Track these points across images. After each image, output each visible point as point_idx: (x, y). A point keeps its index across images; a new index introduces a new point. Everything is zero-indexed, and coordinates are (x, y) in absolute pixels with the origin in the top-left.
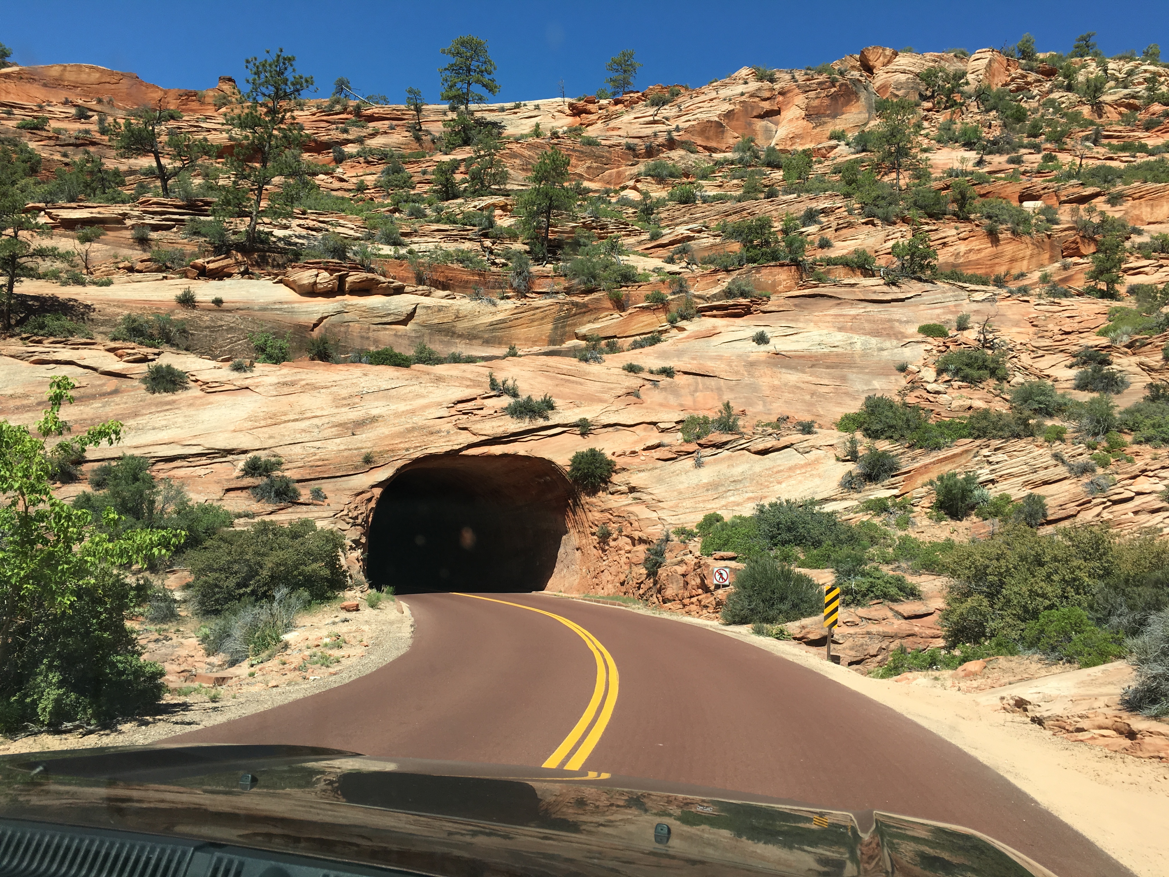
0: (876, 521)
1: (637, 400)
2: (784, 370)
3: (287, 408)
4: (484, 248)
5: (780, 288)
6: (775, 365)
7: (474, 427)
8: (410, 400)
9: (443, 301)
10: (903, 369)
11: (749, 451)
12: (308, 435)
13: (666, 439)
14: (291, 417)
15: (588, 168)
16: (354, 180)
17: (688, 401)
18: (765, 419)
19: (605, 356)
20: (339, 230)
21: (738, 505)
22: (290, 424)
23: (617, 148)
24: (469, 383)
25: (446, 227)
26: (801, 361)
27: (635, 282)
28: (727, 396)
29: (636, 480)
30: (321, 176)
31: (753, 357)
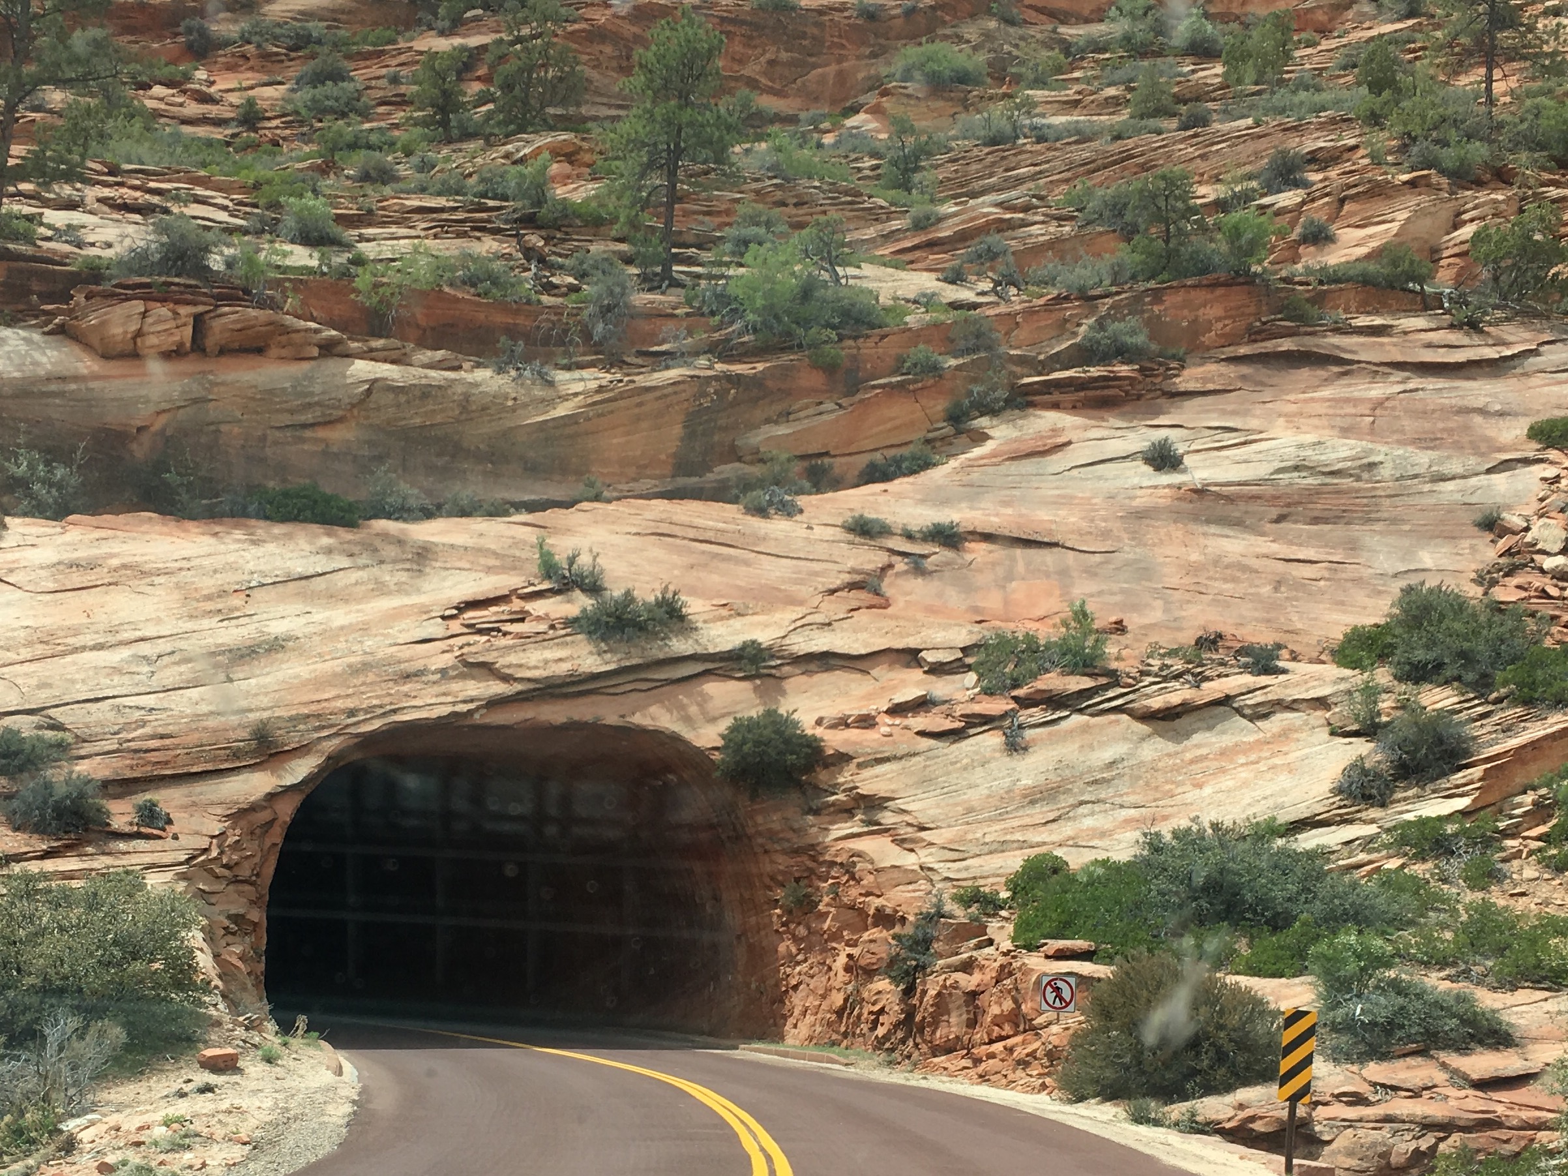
0: (1420, 869)
1: (876, 600)
2: (1213, 529)
3: (80, 620)
4: (529, 253)
5: (1208, 338)
6: (1195, 518)
7: (502, 661)
8: (359, 601)
9: (433, 373)
10: (1491, 525)
11: (1132, 714)
12: (126, 679)
13: (941, 688)
14: (89, 639)
15: (772, 63)
16: (234, 98)
17: (992, 601)
18: (1167, 641)
19: (802, 501)
20: (195, 210)
21: (1103, 834)
22: (87, 656)
23: (837, 16)
24: (492, 562)
25: (442, 202)
26: (1254, 507)
27: (872, 326)
28: (1082, 589)
29: (871, 782)
30: (158, 90)
31: (1142, 501)
